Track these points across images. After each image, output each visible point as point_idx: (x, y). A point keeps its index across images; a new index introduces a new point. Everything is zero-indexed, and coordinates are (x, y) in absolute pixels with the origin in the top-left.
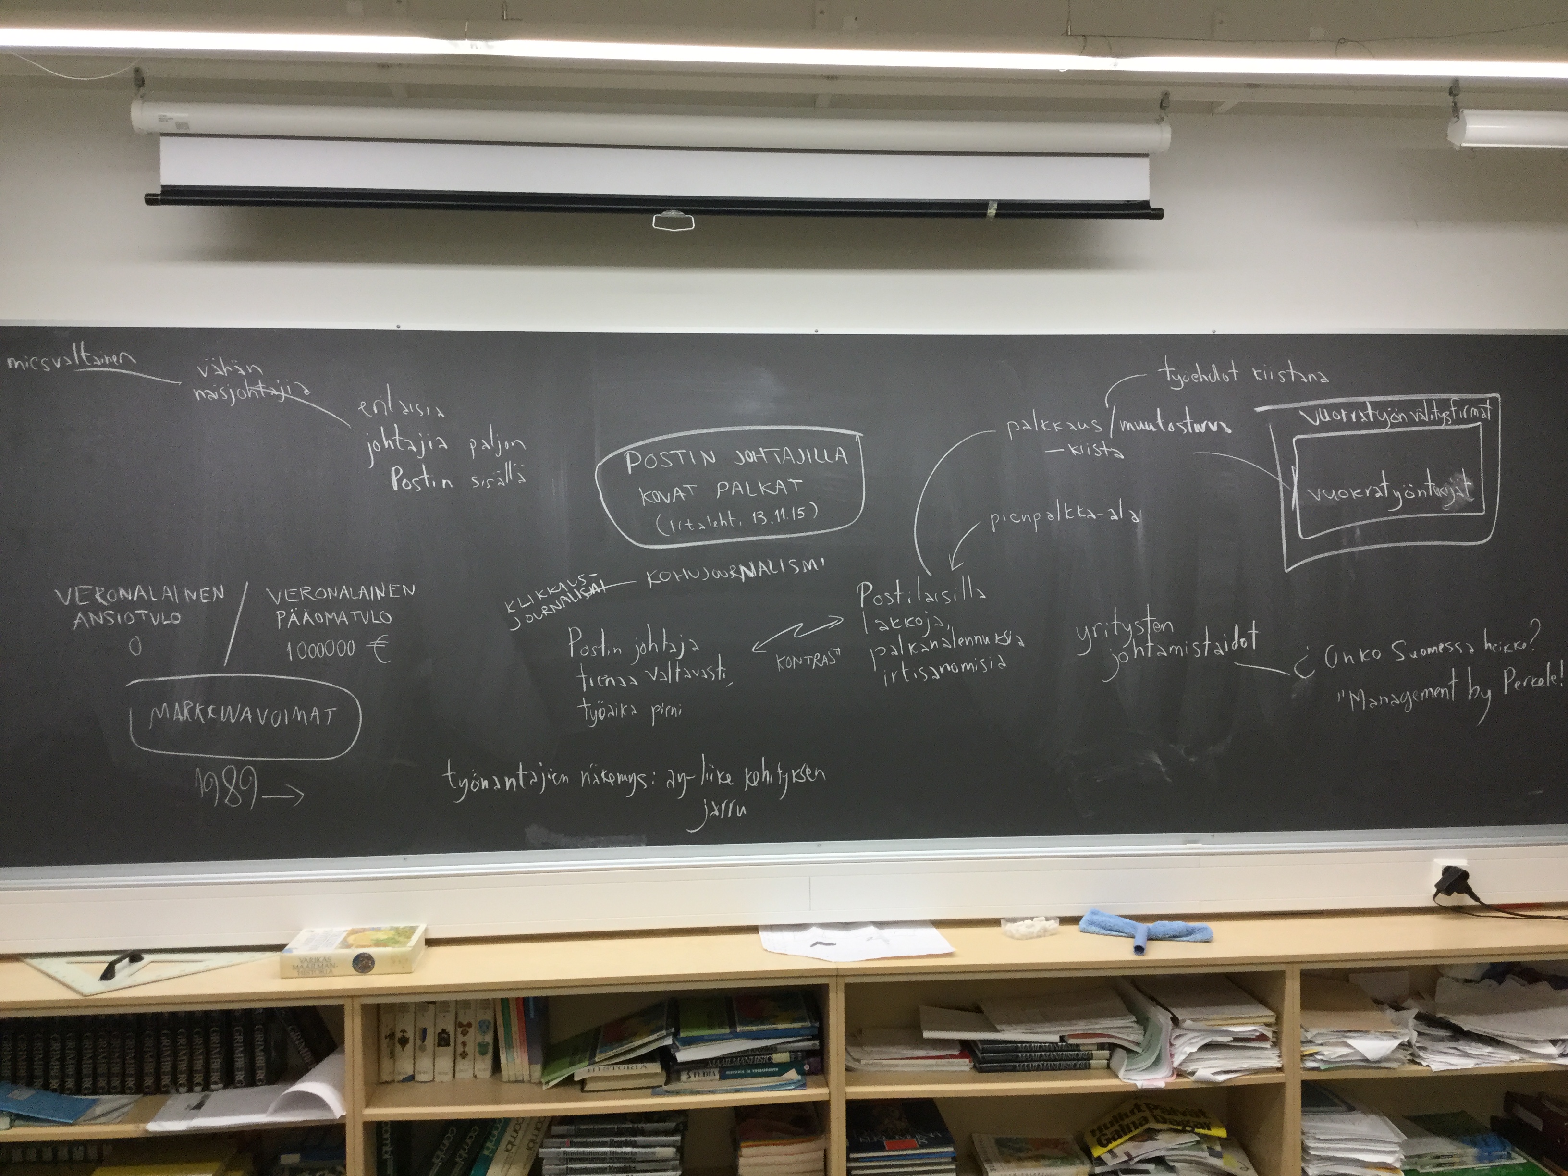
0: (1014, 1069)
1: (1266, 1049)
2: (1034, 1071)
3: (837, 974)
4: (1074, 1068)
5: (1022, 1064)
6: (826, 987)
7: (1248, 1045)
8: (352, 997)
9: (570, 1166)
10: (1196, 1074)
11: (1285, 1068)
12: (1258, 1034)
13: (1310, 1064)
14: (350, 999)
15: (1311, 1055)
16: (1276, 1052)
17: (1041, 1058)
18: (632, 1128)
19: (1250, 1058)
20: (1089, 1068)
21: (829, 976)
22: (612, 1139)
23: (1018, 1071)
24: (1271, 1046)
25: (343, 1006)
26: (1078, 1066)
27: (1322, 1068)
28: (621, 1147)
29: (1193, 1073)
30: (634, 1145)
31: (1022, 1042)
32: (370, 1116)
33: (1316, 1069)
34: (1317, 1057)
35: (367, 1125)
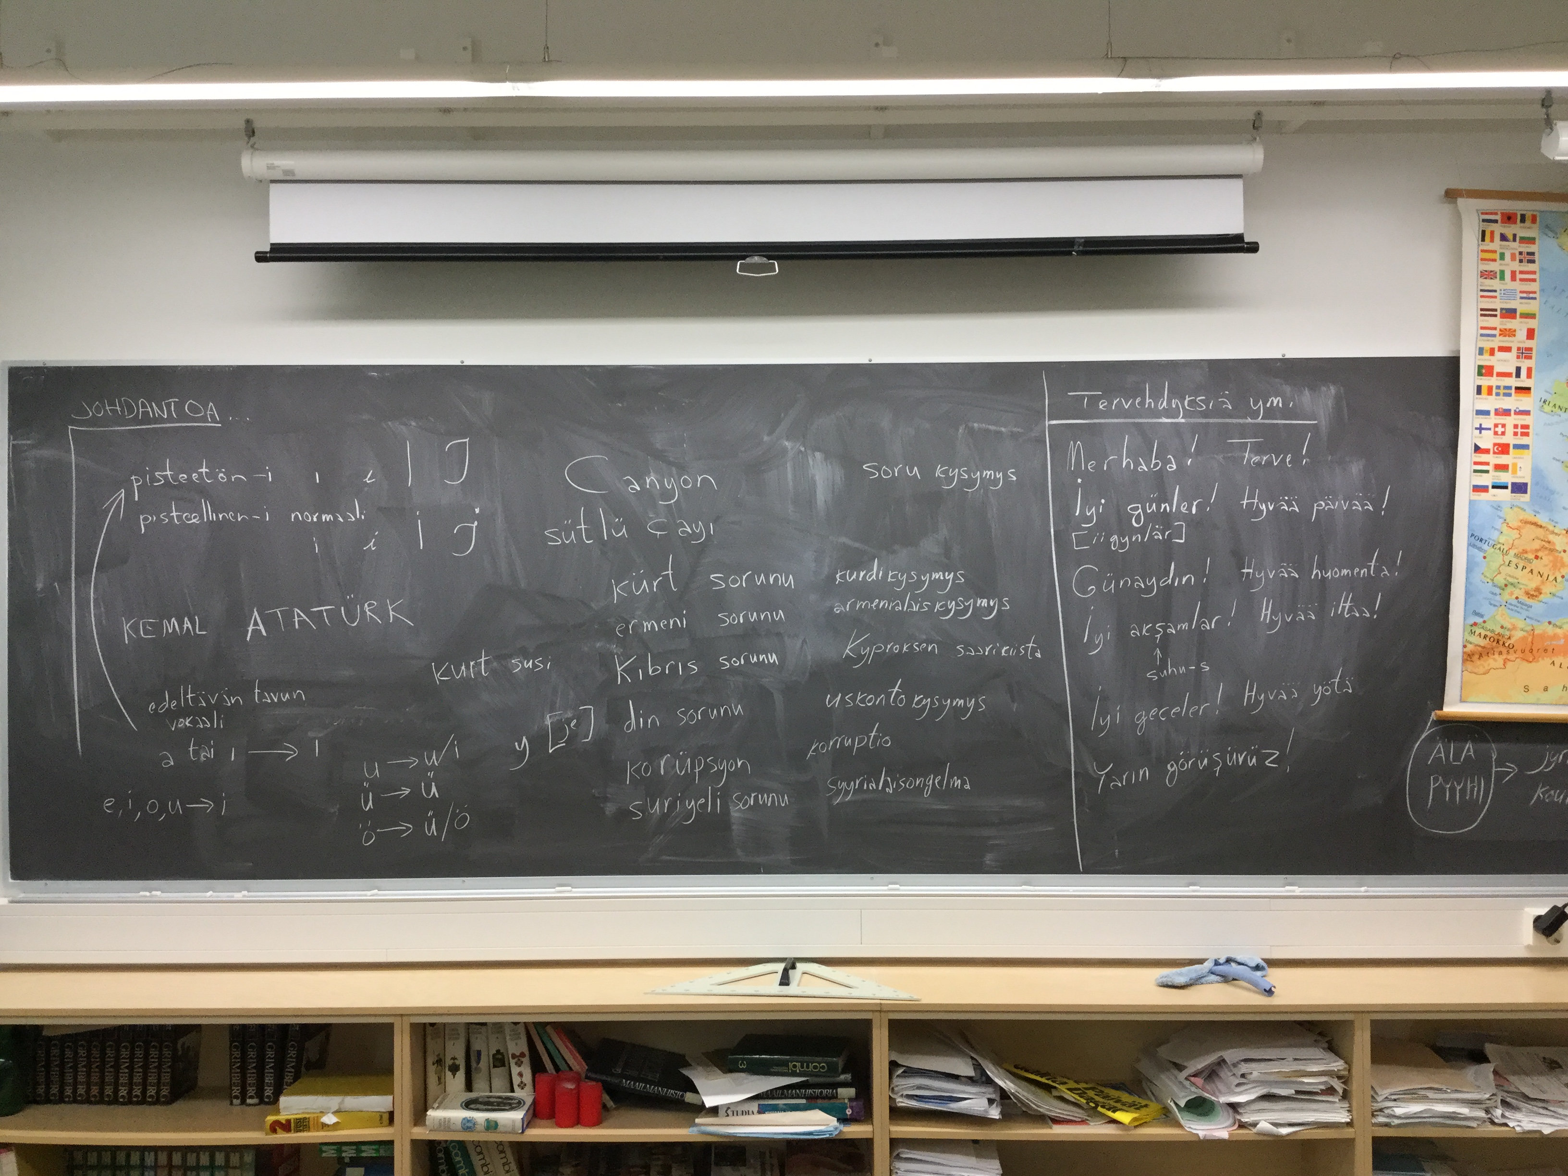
1: (1334, 1102)
3: (880, 1009)
6: (871, 1020)
7: (1315, 1098)
8: (402, 1015)
10: (1258, 1126)
11: (1355, 1122)
12: (1323, 1087)
13: (1381, 1119)
14: (399, 1018)
15: (1381, 1110)
16: (1348, 1105)
19: (1315, 1110)
21: (872, 1011)
24: (1339, 1100)
25: (391, 1026)
27: (1393, 1124)
29: (1255, 1125)
32: (421, 1133)
33: (1387, 1125)
34: (1386, 1111)
35: (415, 1143)
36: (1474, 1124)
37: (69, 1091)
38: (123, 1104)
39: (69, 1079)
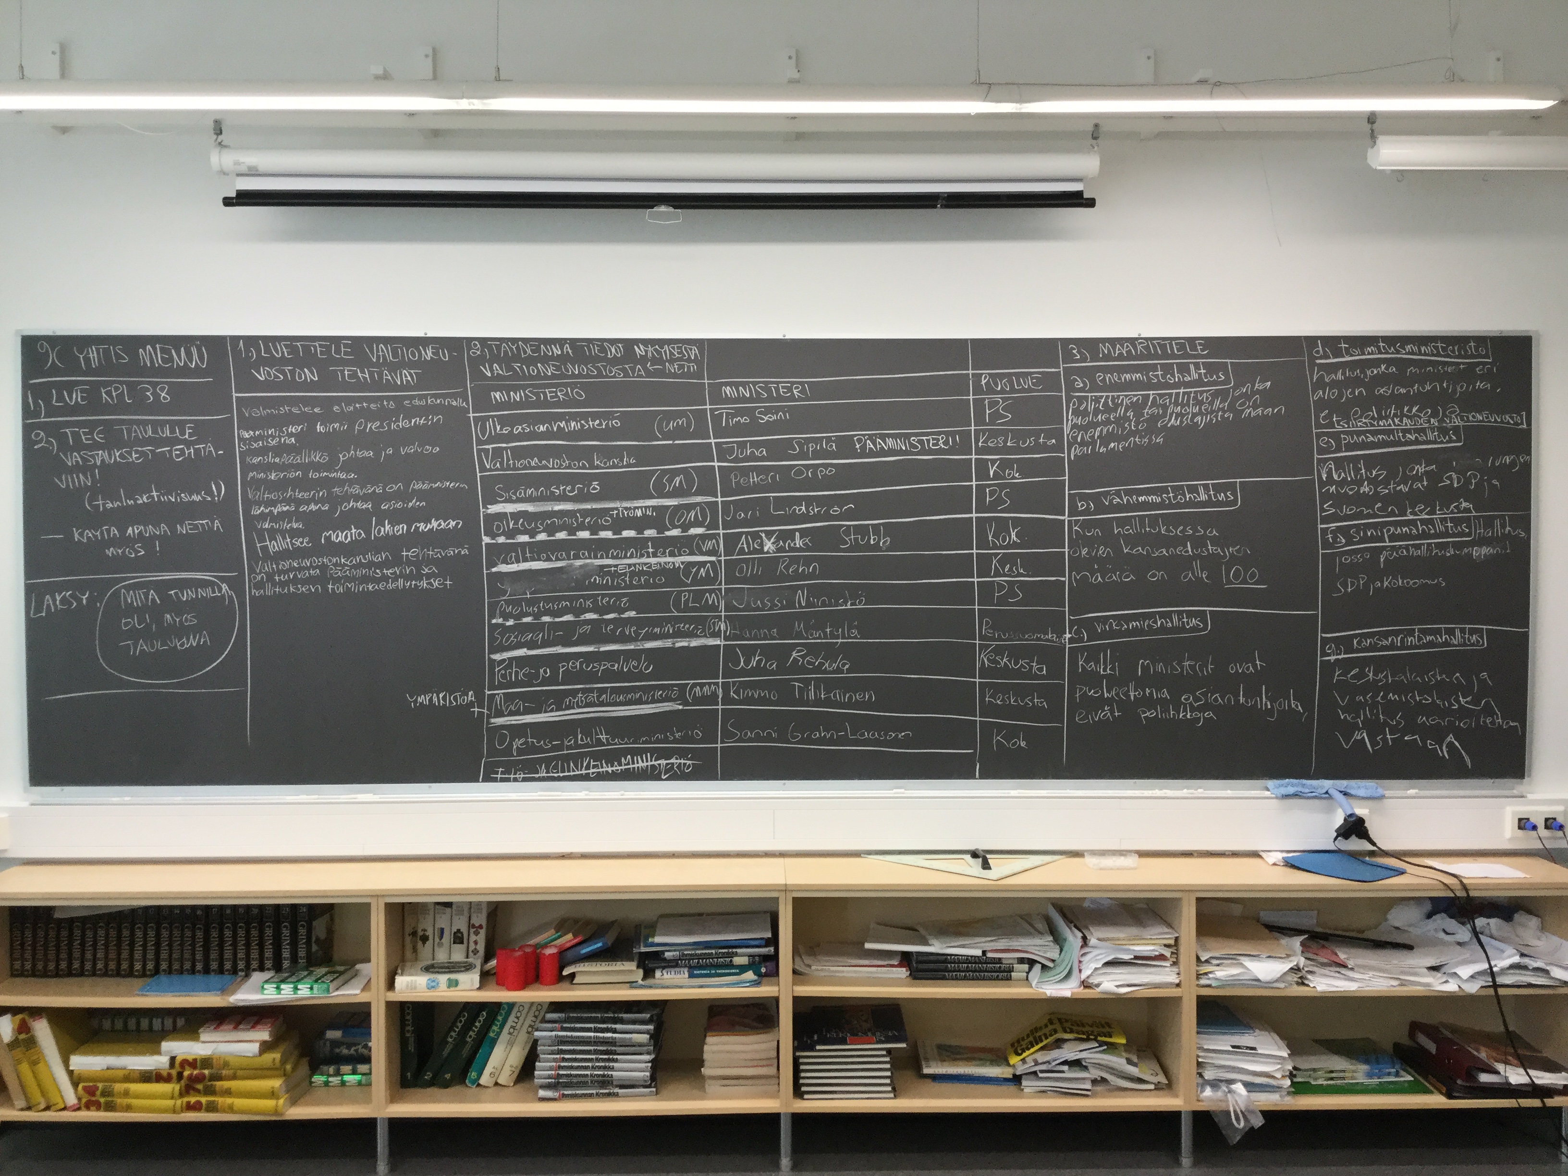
0: (944, 978)
1: (1164, 966)
2: (961, 980)
3: (785, 889)
4: (997, 979)
5: (951, 974)
6: (778, 898)
7: (1149, 963)
8: (378, 896)
9: (560, 1047)
10: (1101, 986)
11: (1183, 983)
12: (1157, 953)
13: (1203, 981)
14: (376, 898)
15: (1206, 974)
16: (1175, 969)
17: (967, 970)
18: (614, 1018)
19: (1150, 973)
20: (1011, 980)
21: (779, 891)
22: (596, 1025)
23: (947, 979)
24: (1171, 965)
25: (368, 905)
26: (1000, 977)
27: (1213, 985)
28: (604, 1033)
29: (1098, 985)
30: (615, 1031)
31: (951, 955)
32: (393, 997)
33: (1209, 986)
34: (1211, 976)
35: (389, 1005)
36: (1282, 985)
37: (88, 966)
38: (136, 977)
39: (89, 955)
